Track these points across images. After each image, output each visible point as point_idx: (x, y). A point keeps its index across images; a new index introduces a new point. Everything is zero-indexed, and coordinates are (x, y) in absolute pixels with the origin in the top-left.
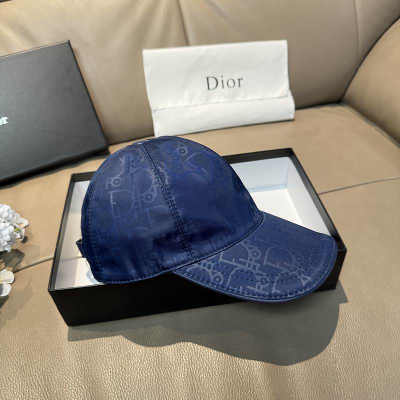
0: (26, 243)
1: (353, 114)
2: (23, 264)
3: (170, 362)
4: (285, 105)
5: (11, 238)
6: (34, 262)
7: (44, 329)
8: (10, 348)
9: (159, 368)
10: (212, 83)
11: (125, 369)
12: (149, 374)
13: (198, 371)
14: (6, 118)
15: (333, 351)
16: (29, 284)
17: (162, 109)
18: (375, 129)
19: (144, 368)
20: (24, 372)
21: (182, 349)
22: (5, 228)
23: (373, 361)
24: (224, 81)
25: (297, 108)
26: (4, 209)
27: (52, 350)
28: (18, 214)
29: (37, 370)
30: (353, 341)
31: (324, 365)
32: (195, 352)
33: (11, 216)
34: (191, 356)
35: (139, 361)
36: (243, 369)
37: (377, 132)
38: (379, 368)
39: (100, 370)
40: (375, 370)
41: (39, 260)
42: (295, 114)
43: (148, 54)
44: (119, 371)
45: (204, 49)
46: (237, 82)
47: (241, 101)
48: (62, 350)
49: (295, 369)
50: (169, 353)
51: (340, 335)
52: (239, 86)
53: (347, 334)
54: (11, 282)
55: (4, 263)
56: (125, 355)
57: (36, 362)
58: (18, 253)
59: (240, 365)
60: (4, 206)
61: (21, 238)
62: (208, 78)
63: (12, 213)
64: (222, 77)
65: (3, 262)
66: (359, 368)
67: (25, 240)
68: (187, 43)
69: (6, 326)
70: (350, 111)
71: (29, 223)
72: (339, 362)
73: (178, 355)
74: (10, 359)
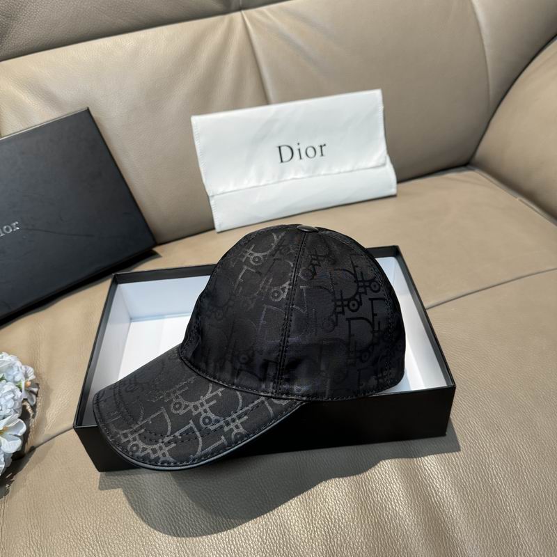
1: (486, 180)
3: (301, 539)
8: (82, 535)
9: (287, 548)
13: (341, 549)
15: (509, 506)
18: (521, 200)
19: (268, 548)
21: (315, 520)
24: (301, 150)
27: (140, 535)
30: (534, 491)
32: (332, 523)
34: (328, 528)
35: (260, 540)
36: (398, 540)
37: (524, 204)
46: (319, 150)
49: (465, 534)
50: (298, 527)
51: (516, 485)
52: (322, 154)
53: (525, 483)
57: (121, 554)
59: (393, 536)
62: (280, 147)
66: (545, 526)
70: (487, 178)
72: (520, 521)
73: (310, 528)
74: (85, 551)
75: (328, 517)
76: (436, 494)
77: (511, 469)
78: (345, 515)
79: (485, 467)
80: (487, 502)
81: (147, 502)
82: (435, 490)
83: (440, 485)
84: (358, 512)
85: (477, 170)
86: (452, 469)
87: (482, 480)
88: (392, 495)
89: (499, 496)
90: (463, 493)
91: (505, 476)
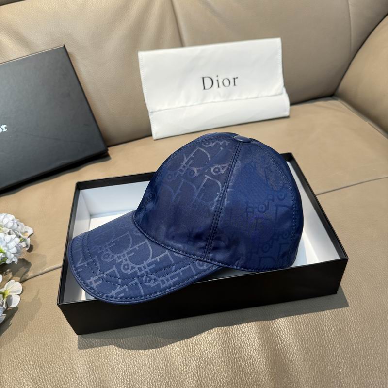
0: (32, 252)
1: (347, 109)
2: (30, 274)
3: (179, 371)
4: (281, 102)
5: (17, 250)
6: (41, 271)
7: (55, 341)
8: (22, 360)
9: (168, 377)
10: (208, 83)
11: (136, 379)
12: (159, 383)
13: (207, 380)
14: (5, 126)
16: (38, 294)
17: (159, 110)
18: (369, 124)
19: (154, 377)
20: (38, 385)
21: (190, 358)
22: (11, 240)
23: (374, 365)
24: (219, 81)
25: (292, 104)
26: (8, 219)
27: (63, 362)
28: (22, 224)
29: (50, 382)
30: (355, 346)
31: (328, 370)
32: (202, 360)
33: (16, 225)
34: (199, 364)
35: (149, 370)
36: (250, 375)
37: (371, 127)
38: (381, 372)
39: (112, 380)
40: (377, 374)
41: (45, 270)
42: (290, 111)
43: (144, 56)
44: (130, 382)
45: (199, 49)
46: (232, 81)
47: (236, 100)
48: (74, 362)
49: (300, 374)
51: (342, 339)
52: (235, 85)
53: (349, 338)
54: (20, 293)
55: (11, 273)
56: (135, 365)
57: (49, 374)
58: (24, 263)
59: (247, 372)
60: (9, 215)
61: (27, 247)
62: (203, 78)
63: (16, 223)
64: (217, 76)
65: (10, 271)
66: (361, 372)
67: (31, 249)
68: (182, 44)
69: (17, 338)
70: (346, 106)
71: (34, 231)
72: (342, 367)
73: (186, 364)
74: (24, 372)
75: (200, 355)
76: (282, 342)
77: (340, 327)
78: (213, 355)
79: (320, 324)
80: (319, 351)
81: (71, 338)
82: (281, 341)
83: (285, 337)
84: (222, 354)
85: (339, 100)
86: (295, 324)
87: (317, 333)
88: (249, 342)
89: (328, 347)
90: (302, 343)
91: (334, 332)
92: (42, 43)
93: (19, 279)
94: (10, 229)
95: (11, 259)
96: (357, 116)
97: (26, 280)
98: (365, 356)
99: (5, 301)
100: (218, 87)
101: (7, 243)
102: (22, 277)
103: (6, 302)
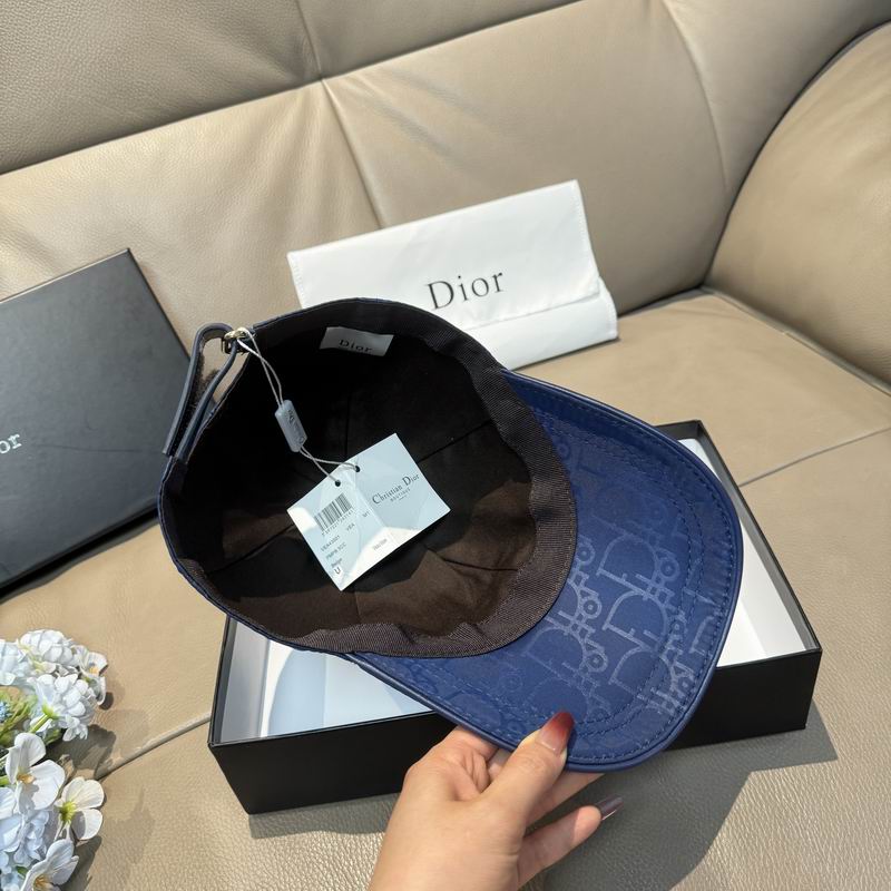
0: (111, 709)
1: (736, 309)
2: (116, 758)
5: (86, 708)
6: (139, 749)
10: (442, 293)
14: (17, 436)
16: (141, 802)
18: (789, 336)
22: (70, 687)
24: (465, 286)
25: (622, 313)
26: (49, 642)
28: (82, 647)
30: (849, 811)
33: (68, 652)
37: (793, 341)
41: (149, 744)
42: (619, 328)
43: (300, 260)
45: (413, 227)
46: (491, 282)
47: (506, 320)
51: (819, 802)
52: (498, 289)
53: (833, 797)
54: (100, 804)
55: (71, 762)
58: (100, 735)
60: (50, 632)
61: (98, 698)
62: (430, 286)
63: (69, 646)
64: (459, 277)
65: (67, 759)
66: (871, 866)
67: (108, 702)
71: (107, 661)
72: (829, 860)
80: (776, 834)
85: (717, 293)
87: (764, 798)
89: (793, 822)
90: (736, 823)
91: (800, 787)
92: (78, 252)
93: (92, 772)
94: (57, 662)
95: (74, 730)
96: (761, 323)
97: (107, 774)
98: (872, 831)
99: (67, 827)
100: (466, 299)
101: (62, 695)
102: (98, 766)
103: (72, 831)
